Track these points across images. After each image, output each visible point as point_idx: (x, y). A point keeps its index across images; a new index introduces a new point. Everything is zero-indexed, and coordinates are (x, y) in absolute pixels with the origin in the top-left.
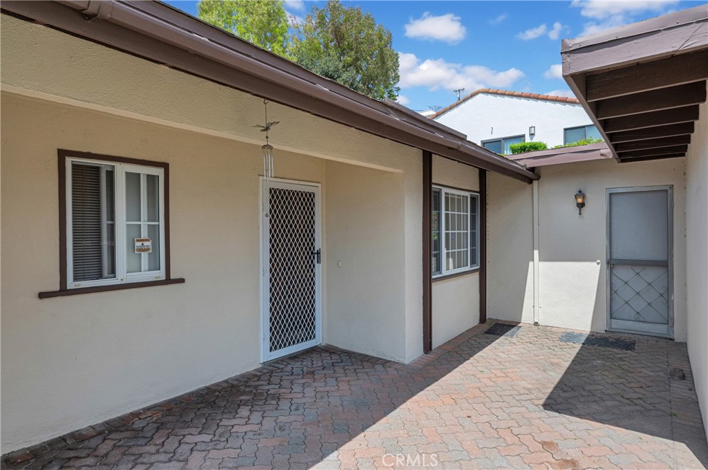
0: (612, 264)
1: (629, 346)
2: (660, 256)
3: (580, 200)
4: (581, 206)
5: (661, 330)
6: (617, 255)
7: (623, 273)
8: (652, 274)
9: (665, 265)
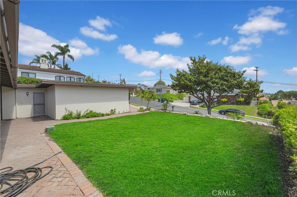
0: (34, 105)
1: (39, 117)
2: (43, 103)
3: (27, 94)
4: (27, 95)
5: (43, 114)
6: (35, 103)
7: (36, 106)
8: (42, 106)
9: (44, 104)
